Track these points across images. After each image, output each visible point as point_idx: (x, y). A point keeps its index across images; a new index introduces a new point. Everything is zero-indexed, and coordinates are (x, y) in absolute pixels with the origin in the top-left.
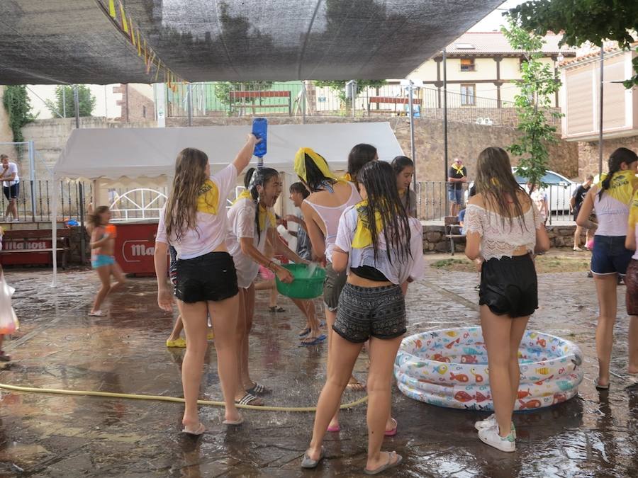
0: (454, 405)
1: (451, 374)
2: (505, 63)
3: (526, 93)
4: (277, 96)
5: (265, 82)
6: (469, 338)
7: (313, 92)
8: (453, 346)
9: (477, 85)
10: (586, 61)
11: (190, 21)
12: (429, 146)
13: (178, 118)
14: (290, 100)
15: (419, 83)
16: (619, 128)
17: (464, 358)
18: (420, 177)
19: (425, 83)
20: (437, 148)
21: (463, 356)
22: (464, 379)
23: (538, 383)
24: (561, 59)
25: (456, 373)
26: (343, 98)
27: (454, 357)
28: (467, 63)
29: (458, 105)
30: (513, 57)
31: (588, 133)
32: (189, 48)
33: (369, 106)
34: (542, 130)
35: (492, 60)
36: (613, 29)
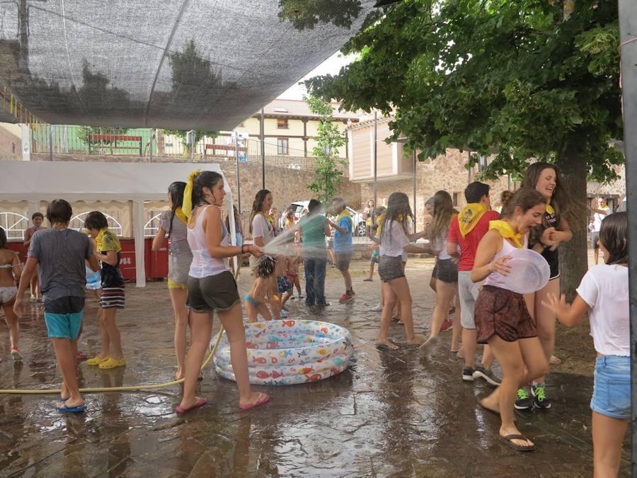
0: (256, 382)
1: (253, 357)
2: (309, 124)
3: (321, 145)
4: (129, 140)
5: (121, 129)
6: (272, 329)
7: (162, 139)
8: (261, 336)
9: (290, 139)
10: (365, 125)
11: (48, 77)
12: (251, 184)
13: (42, 154)
14: (141, 144)
15: (245, 136)
16: (388, 174)
17: (269, 344)
18: (245, 207)
19: (250, 136)
20: (258, 185)
21: (268, 343)
22: (263, 361)
23: (319, 361)
24: (349, 123)
25: (258, 356)
26: (185, 144)
27: (262, 343)
28: (283, 122)
29: (275, 153)
30: (316, 120)
31: (367, 177)
32: (47, 99)
33: (205, 151)
34: (333, 173)
35: (300, 121)
36: (377, 101)
